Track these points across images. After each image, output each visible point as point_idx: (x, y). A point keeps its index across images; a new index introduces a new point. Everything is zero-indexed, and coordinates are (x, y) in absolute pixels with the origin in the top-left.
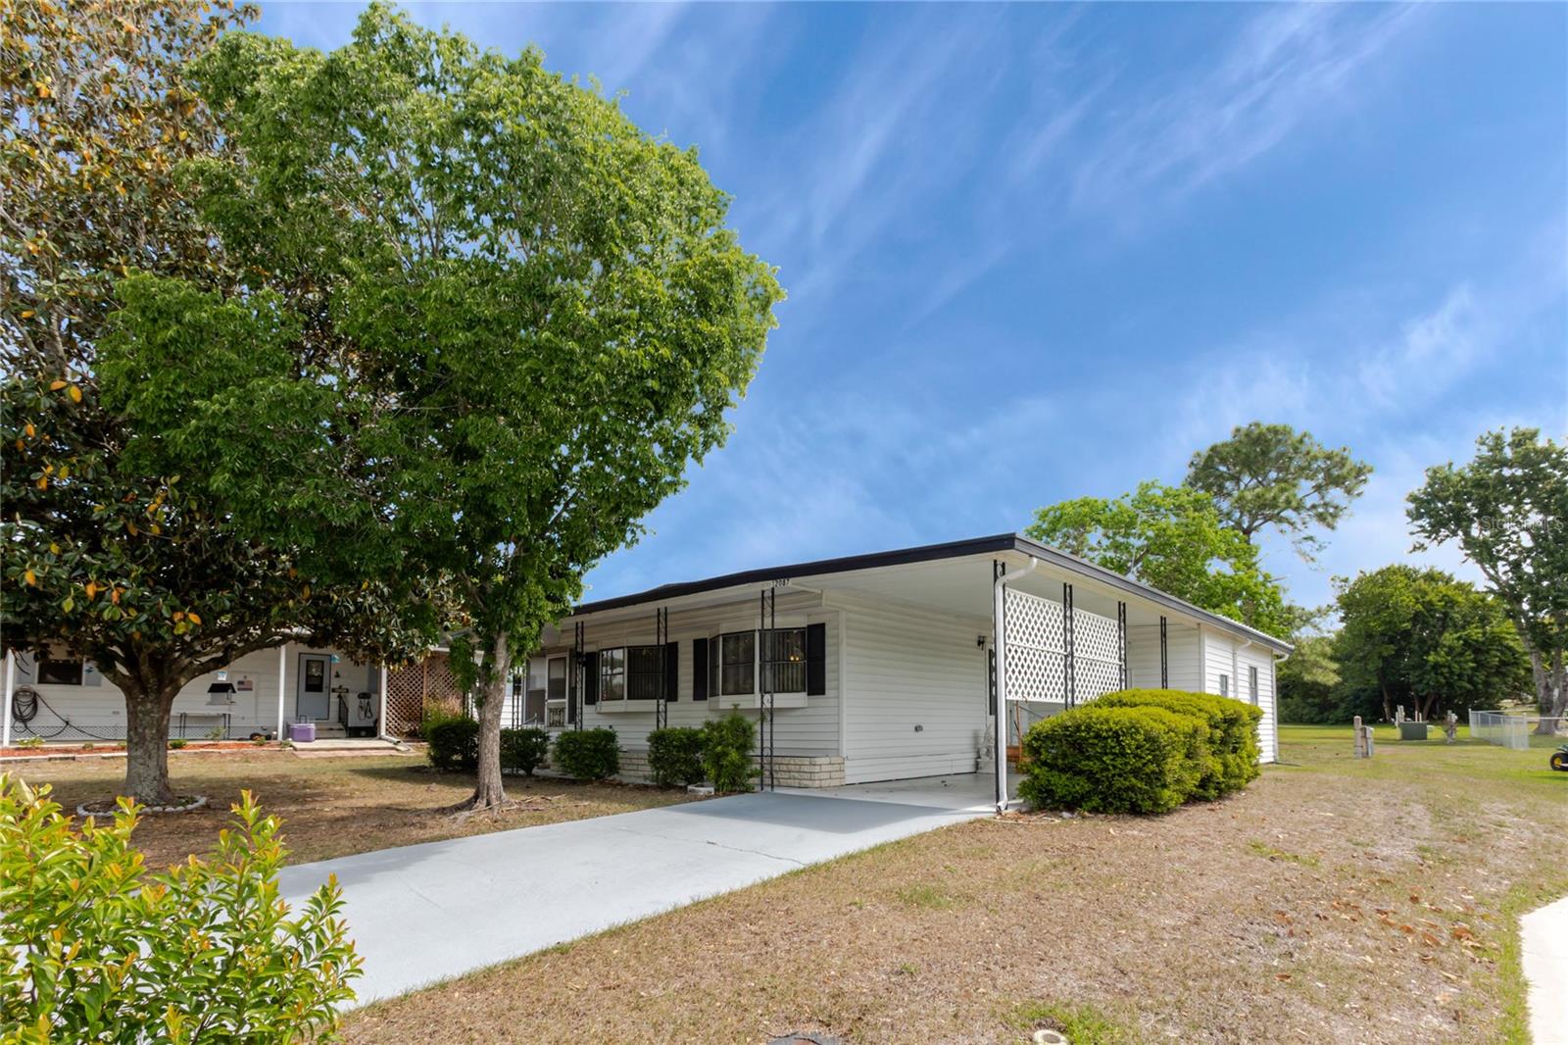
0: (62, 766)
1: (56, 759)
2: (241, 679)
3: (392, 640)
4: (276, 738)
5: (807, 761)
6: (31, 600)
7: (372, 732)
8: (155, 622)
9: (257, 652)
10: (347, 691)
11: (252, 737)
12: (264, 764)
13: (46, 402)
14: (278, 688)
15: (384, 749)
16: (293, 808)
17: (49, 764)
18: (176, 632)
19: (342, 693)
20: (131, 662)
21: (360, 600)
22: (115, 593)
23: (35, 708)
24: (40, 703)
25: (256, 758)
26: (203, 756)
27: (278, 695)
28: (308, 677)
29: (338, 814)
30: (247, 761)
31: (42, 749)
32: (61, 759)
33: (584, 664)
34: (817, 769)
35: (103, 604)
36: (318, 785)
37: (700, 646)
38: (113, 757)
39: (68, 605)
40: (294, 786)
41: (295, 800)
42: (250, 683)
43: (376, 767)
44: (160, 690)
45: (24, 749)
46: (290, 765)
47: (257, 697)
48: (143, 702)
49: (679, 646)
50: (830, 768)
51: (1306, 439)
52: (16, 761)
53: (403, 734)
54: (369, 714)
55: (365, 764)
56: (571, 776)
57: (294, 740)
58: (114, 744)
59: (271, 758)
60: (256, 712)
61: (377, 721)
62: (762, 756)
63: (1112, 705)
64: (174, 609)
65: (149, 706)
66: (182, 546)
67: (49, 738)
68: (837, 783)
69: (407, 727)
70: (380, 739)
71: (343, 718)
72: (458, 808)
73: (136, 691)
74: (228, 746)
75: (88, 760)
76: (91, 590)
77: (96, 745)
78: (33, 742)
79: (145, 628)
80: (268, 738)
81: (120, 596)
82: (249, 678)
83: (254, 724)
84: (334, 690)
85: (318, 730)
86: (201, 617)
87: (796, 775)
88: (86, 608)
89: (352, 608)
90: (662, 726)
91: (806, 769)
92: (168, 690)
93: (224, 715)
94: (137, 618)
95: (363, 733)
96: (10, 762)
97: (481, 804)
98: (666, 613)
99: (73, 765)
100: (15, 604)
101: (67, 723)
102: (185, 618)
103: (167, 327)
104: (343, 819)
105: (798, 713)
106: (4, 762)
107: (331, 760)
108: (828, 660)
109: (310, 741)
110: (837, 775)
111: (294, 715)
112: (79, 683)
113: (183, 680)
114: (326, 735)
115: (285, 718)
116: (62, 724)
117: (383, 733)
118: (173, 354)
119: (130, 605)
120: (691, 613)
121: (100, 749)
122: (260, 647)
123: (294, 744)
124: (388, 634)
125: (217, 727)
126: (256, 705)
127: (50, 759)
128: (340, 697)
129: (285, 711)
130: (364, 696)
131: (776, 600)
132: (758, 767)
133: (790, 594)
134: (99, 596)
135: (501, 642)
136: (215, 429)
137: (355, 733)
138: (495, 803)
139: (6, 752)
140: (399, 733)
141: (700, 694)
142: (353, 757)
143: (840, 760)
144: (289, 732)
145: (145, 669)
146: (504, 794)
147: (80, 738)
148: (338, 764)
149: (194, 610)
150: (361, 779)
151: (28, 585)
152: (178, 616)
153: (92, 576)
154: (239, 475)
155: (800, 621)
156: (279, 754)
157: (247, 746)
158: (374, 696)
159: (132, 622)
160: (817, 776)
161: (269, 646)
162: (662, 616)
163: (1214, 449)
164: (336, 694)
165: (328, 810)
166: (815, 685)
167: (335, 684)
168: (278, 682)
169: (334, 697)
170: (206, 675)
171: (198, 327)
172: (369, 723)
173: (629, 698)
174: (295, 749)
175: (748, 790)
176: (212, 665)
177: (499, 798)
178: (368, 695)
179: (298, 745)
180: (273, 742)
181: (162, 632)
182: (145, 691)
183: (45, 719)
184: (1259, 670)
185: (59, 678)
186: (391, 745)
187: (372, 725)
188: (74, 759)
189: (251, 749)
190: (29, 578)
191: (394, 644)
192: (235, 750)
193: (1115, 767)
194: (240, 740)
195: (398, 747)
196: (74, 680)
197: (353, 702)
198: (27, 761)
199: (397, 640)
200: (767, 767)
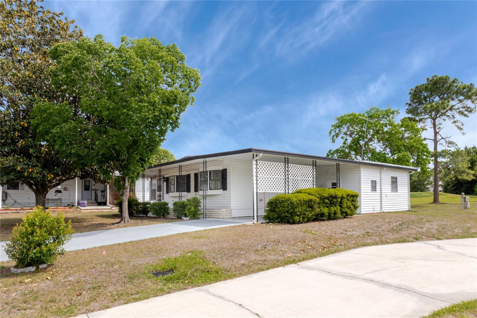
0: (16, 214)
1: (14, 212)
2: (65, 187)
3: (101, 178)
4: (75, 206)
5: (219, 210)
6: (18, 173)
7: (105, 204)
8: (44, 176)
9: (67, 181)
10: (98, 190)
11: (68, 205)
12: (72, 213)
13: (20, 127)
14: (75, 190)
15: (108, 209)
16: (77, 224)
17: (12, 214)
18: (48, 179)
19: (96, 191)
20: (36, 185)
21: (92, 167)
22: (35, 171)
23: (7, 197)
24: (8, 196)
25: (69, 212)
26: (54, 211)
27: (75, 192)
28: (85, 186)
29: (87, 225)
30: (66, 213)
31: (10, 209)
32: (16, 212)
33: (166, 181)
34: (222, 213)
35: (33, 173)
36: (85, 219)
37: (196, 175)
38: (29, 212)
39: (26, 174)
40: (79, 219)
41: (77, 222)
42: (67, 188)
43: (104, 214)
44: (43, 193)
45: (6, 209)
46: (79, 214)
47: (70, 192)
48: (39, 196)
49: (191, 175)
50: (226, 212)
51: (456, 81)
52: (4, 213)
53: (115, 204)
54: (104, 198)
55: (101, 214)
56: (154, 216)
57: (80, 206)
58: (29, 208)
59: (73, 212)
60: (69, 197)
61: (106, 201)
62: (204, 209)
63: (298, 193)
64: (48, 174)
65: (41, 197)
66: (49, 158)
67: (12, 206)
68: (229, 217)
69: (116, 202)
70: (107, 206)
71: (96, 199)
72: (117, 223)
73: (37, 193)
74: (60, 208)
75: (23, 213)
76: (30, 170)
77: (24, 208)
78: (8, 207)
79: (41, 178)
80: (73, 206)
81: (36, 171)
82: (67, 186)
83: (69, 202)
84: (93, 190)
85: (87, 203)
86: (54, 176)
87: (217, 214)
88: (29, 174)
89: (90, 170)
90: (180, 200)
91: (219, 213)
92: (45, 192)
93: (60, 199)
94: (40, 176)
95: (103, 204)
96: (2, 213)
97: (123, 222)
98: (181, 166)
99: (19, 214)
100: (15, 174)
101: (15, 202)
102: (50, 176)
103: (44, 114)
104: (88, 226)
105: (220, 196)
106: (1, 213)
107: (91, 212)
108: (228, 180)
109: (85, 207)
110: (229, 214)
111: (81, 198)
112: (18, 189)
113: (49, 189)
114: (91, 205)
115: (78, 199)
116: (13, 202)
117: (108, 204)
118: (46, 120)
119: (38, 173)
120: (192, 166)
121: (26, 209)
122: (68, 180)
123: (80, 207)
124: (100, 176)
125: (58, 202)
126: (69, 196)
127: (13, 212)
128: (95, 192)
129: (77, 197)
130: (103, 192)
131: (207, 163)
132: (203, 212)
133: (212, 161)
134: (32, 171)
135: (127, 179)
136: (55, 136)
137: (100, 204)
138: (126, 222)
139: (1, 210)
140: (114, 204)
141: (196, 190)
142: (98, 212)
143: (230, 210)
144: (79, 204)
145: (39, 187)
146: (129, 220)
147: (19, 206)
148: (93, 214)
149: (52, 174)
150: (98, 218)
151: (18, 170)
152: (49, 175)
153: (30, 167)
154: (61, 145)
155: (221, 168)
156: (76, 211)
157: (67, 208)
158: (106, 191)
159: (39, 177)
160: (221, 215)
161: (71, 179)
162: (180, 167)
163: (417, 87)
164: (94, 191)
165: (85, 224)
166: (224, 187)
167: (94, 188)
168: (75, 187)
169: (93, 192)
170: (54, 188)
171: (50, 113)
172: (104, 201)
173: (177, 192)
174: (81, 209)
175: (199, 218)
176: (55, 185)
177: (128, 220)
178: (104, 191)
179: (82, 208)
180: (74, 207)
181: (45, 179)
182: (40, 193)
183: (9, 201)
184: (398, 178)
185: (12, 187)
186: (110, 208)
187: (105, 201)
188: (19, 212)
189: (67, 209)
190: (19, 169)
191: (102, 179)
192: (63, 210)
193: (282, 210)
194: (64, 206)
195: (112, 209)
196: (17, 188)
197: (99, 194)
198: (7, 213)
199: (103, 178)
200: (205, 212)
